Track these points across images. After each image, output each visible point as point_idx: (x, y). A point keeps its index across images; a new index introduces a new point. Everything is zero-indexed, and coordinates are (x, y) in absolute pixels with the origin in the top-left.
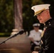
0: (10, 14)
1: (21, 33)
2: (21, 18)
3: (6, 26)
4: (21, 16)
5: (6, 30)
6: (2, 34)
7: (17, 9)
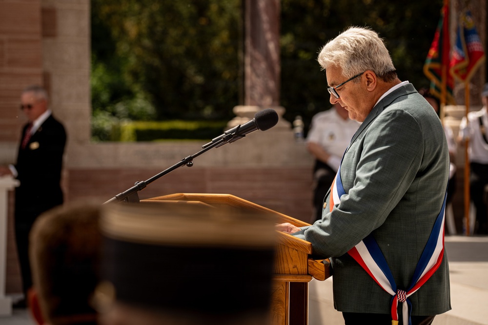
0: (225, 35)
1: (265, 121)
2: (275, 56)
3: (207, 93)
4: (272, 46)
5: (208, 111)
6: (191, 126)
7: (255, 15)
